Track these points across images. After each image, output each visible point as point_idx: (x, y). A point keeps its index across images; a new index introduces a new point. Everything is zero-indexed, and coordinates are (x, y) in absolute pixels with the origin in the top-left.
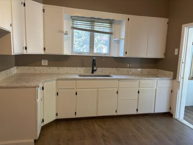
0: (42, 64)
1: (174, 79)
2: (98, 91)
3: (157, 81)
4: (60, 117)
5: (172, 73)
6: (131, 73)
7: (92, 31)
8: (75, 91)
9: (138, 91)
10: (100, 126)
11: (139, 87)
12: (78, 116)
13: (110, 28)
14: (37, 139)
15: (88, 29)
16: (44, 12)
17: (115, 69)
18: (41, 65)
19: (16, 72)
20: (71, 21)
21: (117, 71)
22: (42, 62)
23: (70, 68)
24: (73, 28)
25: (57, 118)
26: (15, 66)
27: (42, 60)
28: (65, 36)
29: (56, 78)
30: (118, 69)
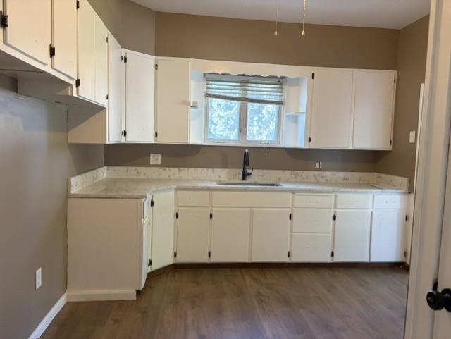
0: (151, 163)
1: (410, 193)
2: (252, 213)
3: (374, 196)
4: (180, 260)
5: (405, 180)
6: (323, 180)
7: (244, 100)
8: (208, 211)
9: (332, 216)
10: (255, 279)
11: (335, 207)
12: (214, 259)
13: (278, 94)
14: (141, 289)
15: (238, 96)
16: (156, 69)
17: (289, 172)
18: (148, 165)
19: (105, 176)
20: (205, 83)
21: (293, 176)
22: (152, 159)
23: (200, 170)
24: (208, 95)
25: (175, 262)
26: (104, 165)
27: (151, 155)
28: (192, 110)
29: (175, 187)
30: (296, 172)
